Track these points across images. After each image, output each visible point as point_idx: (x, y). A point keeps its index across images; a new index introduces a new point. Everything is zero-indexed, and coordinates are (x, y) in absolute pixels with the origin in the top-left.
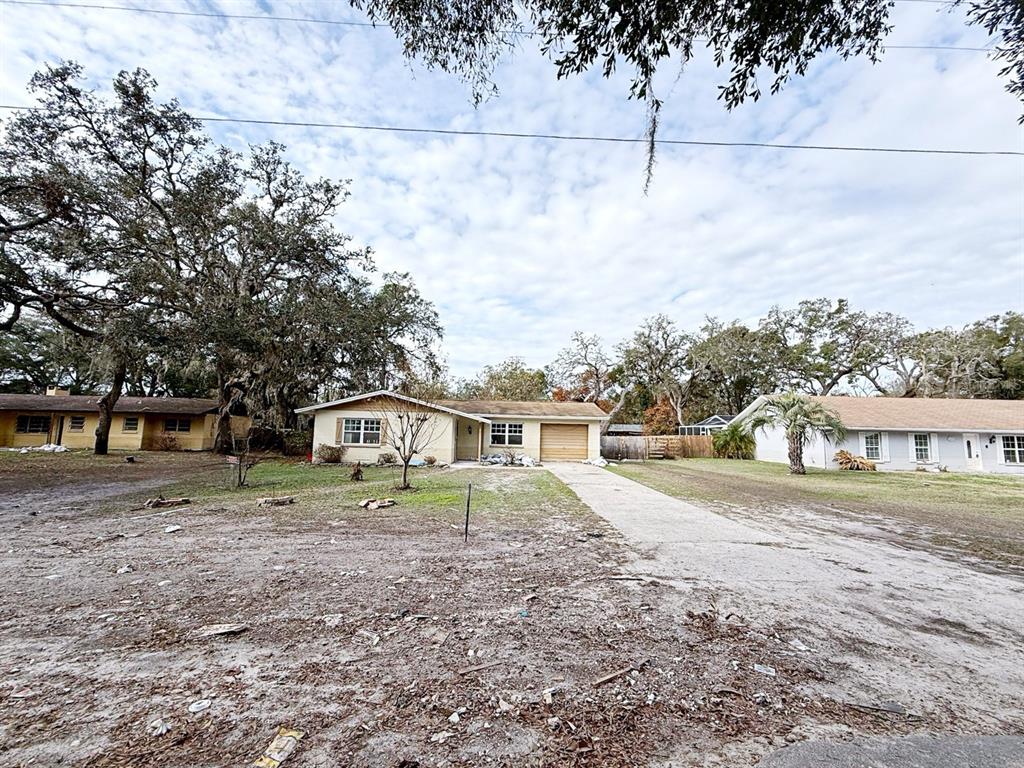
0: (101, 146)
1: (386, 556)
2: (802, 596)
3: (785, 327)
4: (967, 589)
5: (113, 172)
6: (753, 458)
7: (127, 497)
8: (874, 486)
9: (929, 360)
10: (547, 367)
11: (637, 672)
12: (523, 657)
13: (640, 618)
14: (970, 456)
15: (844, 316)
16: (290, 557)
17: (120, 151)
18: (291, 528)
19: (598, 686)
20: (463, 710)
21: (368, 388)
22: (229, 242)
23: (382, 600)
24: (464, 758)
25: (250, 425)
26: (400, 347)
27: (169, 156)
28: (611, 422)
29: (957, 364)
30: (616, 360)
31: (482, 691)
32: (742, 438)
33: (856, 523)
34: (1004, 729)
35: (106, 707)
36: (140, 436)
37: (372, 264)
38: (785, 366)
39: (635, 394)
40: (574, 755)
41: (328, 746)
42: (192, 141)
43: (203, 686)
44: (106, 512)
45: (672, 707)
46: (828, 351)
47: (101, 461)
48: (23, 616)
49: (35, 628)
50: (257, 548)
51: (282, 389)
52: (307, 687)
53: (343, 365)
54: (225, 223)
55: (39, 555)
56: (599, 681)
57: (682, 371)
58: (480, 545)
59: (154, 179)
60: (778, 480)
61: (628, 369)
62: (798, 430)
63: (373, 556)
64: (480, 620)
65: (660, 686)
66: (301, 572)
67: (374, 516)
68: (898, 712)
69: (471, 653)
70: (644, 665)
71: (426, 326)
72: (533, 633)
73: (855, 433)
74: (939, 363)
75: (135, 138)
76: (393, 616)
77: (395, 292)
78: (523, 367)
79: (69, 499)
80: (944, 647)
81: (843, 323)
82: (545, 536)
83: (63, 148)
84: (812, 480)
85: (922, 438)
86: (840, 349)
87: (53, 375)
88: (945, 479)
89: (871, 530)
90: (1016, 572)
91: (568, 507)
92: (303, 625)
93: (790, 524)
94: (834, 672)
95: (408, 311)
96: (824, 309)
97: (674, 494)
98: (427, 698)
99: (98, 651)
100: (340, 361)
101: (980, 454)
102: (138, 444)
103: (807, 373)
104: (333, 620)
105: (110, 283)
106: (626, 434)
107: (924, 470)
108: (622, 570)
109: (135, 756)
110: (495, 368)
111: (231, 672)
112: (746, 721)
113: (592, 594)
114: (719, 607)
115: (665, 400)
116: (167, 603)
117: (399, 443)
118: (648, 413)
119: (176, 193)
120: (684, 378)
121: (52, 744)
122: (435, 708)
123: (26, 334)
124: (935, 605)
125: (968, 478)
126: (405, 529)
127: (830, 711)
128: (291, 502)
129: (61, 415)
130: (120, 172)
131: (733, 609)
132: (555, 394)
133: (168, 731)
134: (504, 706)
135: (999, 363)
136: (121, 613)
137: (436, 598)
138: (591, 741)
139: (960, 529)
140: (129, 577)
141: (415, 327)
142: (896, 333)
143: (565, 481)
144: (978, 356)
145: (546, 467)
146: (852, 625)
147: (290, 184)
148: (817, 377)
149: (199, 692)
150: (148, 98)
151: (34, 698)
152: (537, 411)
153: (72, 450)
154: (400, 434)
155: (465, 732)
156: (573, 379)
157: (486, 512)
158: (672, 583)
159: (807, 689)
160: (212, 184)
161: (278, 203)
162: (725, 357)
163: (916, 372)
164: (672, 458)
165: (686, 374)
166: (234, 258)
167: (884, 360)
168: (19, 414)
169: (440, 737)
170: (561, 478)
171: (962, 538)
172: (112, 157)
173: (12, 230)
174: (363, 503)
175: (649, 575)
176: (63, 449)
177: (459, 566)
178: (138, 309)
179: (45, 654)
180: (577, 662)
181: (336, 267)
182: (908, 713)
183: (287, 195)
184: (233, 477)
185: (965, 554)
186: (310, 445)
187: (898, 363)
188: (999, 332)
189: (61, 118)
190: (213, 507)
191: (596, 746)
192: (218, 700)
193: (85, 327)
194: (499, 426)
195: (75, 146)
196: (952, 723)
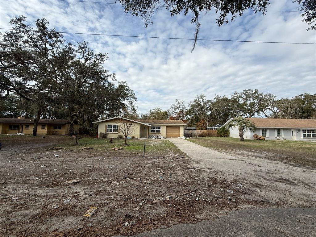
0: (32, 42)
1: (120, 163)
2: (242, 173)
3: (239, 98)
4: (290, 171)
5: (36, 50)
6: (229, 137)
7: (43, 147)
8: (264, 144)
9: (281, 108)
10: (168, 110)
11: (194, 192)
12: (161, 189)
13: (195, 178)
14: (293, 136)
15: (256, 95)
16: (92, 163)
17: (38, 44)
18: (92, 155)
19: (182, 196)
20: (143, 202)
21: (114, 116)
22: (72, 72)
23: (119, 174)
24: (144, 214)
25: (79, 127)
26: (124, 104)
27: (53, 46)
28: (187, 126)
29: (290, 109)
30: (188, 108)
31: (149, 197)
32: (226, 131)
33: (259, 154)
34: (298, 206)
35: (40, 201)
36: (46, 130)
37: (115, 79)
38: (239, 109)
39: (194, 118)
40: (175, 213)
41: (104, 211)
42: (60, 41)
43: (68, 196)
44: (37, 151)
45: (204, 201)
46: (251, 105)
47: (34, 138)
48: (14, 178)
49: (18, 182)
50: (82, 160)
51: (88, 117)
52: (98, 196)
53: (106, 109)
54: (71, 66)
55: (18, 163)
56: (182, 194)
57: (208, 111)
58: (148, 160)
59: (49, 53)
60: (236, 142)
61: (192, 111)
62: (242, 128)
63: (117, 163)
64: (148, 179)
65: (200, 196)
66: (96, 167)
67: (117, 152)
68: (268, 202)
69: (145, 187)
70: (196, 190)
71: (132, 98)
72: (163, 182)
73: (259, 129)
74: (285, 108)
75: (42, 40)
76: (123, 178)
77: (122, 88)
78: (161, 110)
79: (26, 148)
80: (282, 186)
81: (256, 96)
82: (167, 157)
83: (20, 43)
84: (246, 142)
85: (279, 130)
86: (255, 104)
87: (19, 113)
88: (285, 142)
89: (263, 155)
90: (304, 166)
91: (174, 150)
92: (97, 181)
93: (239, 154)
94: (250, 192)
95: (126, 93)
96: (251, 92)
97: (205, 146)
98: (133, 199)
99: (37, 187)
100: (106, 108)
101: (296, 135)
102: (46, 133)
103: (246, 111)
104: (105, 179)
105: (36, 84)
106: (191, 130)
107: (279, 140)
108: (190, 166)
109: (49, 214)
110: (152, 111)
111: (76, 193)
112: (224, 204)
113: (181, 172)
114: (218, 175)
115: (203, 120)
116: (57, 175)
117: (124, 131)
118: (198, 124)
119: (55, 57)
120: (209, 113)
121: (25, 211)
122: (135, 201)
123: (11, 100)
124: (280, 175)
125: (292, 142)
126: (126, 156)
127: (249, 202)
128: (92, 148)
129: (22, 124)
130: (38, 50)
131: (222, 176)
132: (170, 118)
133: (58, 207)
134: (155, 201)
135: (302, 108)
136: (43, 178)
137: (135, 174)
138: (180, 209)
139: (289, 155)
140: (45, 168)
141: (128, 98)
142: (272, 99)
143: (173, 143)
144: (296, 106)
145: (167, 139)
146: (256, 180)
147: (90, 54)
148: (248, 113)
149: (67, 198)
150: (46, 28)
151: (19, 199)
152: (165, 123)
153: (26, 135)
154: (124, 129)
155: (144, 207)
156: (176, 113)
157: (150, 151)
158: (204, 169)
159: (242, 197)
160: (66, 54)
161: (86, 60)
162: (221, 107)
163: (278, 111)
164: (205, 137)
165: (209, 112)
166: (73, 77)
167: (268, 108)
168: (10, 124)
169: (137, 209)
170: (172, 142)
171: (289, 158)
172: (36, 46)
173: (6, 68)
174: (113, 149)
175: (197, 167)
176: (23, 134)
177: (142, 165)
178: (45, 92)
179: (21, 188)
180: (176, 189)
181: (104, 80)
182: (271, 202)
183: (89, 58)
184: (74, 142)
185: (290, 162)
186: (97, 133)
187: (272, 108)
188: (302, 99)
189: (20, 33)
190: (69, 150)
191: (182, 211)
192: (72, 200)
193: (29, 98)
194: (153, 127)
195: (25, 42)
196: (283, 205)
